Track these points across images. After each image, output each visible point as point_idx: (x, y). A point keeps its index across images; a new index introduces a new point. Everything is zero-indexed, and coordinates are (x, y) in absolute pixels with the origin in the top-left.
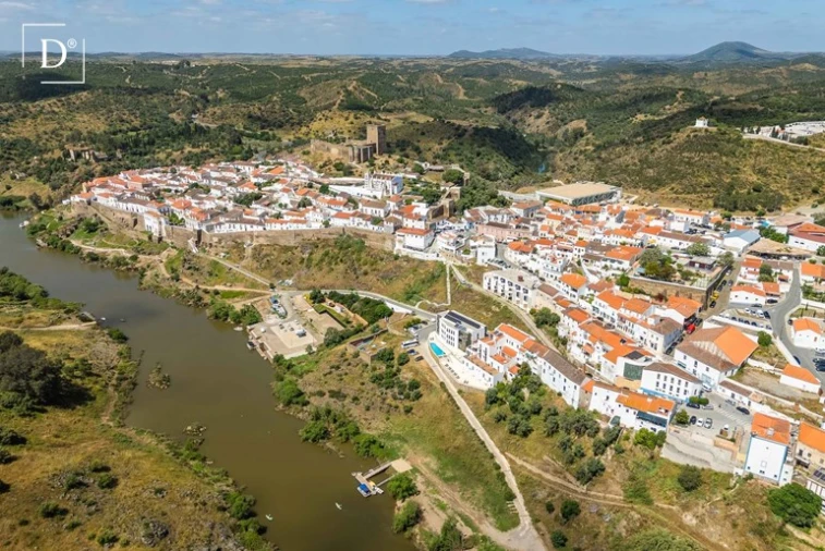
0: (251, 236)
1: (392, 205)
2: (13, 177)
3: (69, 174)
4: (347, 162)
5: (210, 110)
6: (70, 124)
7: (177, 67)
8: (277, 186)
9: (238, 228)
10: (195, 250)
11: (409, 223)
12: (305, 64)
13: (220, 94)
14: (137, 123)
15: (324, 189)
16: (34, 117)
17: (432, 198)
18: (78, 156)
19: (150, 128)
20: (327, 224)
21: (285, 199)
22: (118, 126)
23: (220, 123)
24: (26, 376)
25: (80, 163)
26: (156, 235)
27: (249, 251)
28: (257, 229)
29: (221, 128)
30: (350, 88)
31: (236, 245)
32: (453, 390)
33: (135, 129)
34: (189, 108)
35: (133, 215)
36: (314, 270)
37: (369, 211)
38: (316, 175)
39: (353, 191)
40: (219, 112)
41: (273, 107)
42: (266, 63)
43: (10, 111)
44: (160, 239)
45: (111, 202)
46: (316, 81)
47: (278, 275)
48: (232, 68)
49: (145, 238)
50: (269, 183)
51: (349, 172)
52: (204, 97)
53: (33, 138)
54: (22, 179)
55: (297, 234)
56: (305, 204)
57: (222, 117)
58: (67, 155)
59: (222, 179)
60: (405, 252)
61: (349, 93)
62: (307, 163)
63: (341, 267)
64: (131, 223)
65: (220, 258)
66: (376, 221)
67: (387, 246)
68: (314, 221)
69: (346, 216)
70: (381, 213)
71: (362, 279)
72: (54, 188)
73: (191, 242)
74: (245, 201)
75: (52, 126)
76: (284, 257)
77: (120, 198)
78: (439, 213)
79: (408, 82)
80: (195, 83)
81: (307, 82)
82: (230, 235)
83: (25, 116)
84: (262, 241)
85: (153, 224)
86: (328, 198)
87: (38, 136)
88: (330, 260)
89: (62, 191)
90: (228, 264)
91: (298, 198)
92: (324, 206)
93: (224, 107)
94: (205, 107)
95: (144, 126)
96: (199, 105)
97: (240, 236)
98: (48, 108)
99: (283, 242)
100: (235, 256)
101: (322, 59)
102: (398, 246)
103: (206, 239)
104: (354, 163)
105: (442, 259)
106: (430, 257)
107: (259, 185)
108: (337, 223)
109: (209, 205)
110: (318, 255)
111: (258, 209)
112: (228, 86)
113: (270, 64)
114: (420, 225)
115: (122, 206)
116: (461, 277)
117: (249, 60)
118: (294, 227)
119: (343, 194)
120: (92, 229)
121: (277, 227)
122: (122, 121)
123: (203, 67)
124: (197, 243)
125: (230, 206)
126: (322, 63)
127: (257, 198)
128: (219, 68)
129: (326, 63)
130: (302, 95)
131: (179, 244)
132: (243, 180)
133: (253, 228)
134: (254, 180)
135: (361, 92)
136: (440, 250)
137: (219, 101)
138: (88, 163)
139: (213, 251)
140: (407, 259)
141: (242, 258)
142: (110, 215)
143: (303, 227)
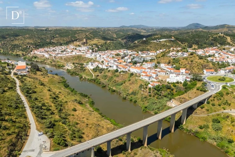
0: (64, 56)
1: (86, 51)
2: (17, 51)
3: (28, 50)
4: (80, 45)
5: (55, 39)
6: (26, 41)
7: (46, 30)
8: (68, 49)
9: (61, 55)
10: (54, 59)
11: (88, 53)
12: (78, 29)
13: (57, 36)
14: (39, 41)
15: (76, 49)
16: (18, 40)
17: (93, 49)
18: (30, 47)
19: (42, 42)
20: (76, 54)
21: (69, 51)
22: (36, 42)
23: (57, 41)
24: (35, 67)
25: (30, 48)
26: (47, 58)
27: (63, 59)
28: (65, 55)
29: (58, 42)
30: (87, 34)
31: (61, 58)
32: (90, 70)
33: (39, 43)
34: (50, 38)
35: (43, 55)
36: (74, 61)
37: (83, 52)
38: (74, 47)
39: (80, 49)
40: (57, 39)
41: (69, 38)
42: (68, 29)
43: (13, 39)
44: (48, 58)
45: (39, 53)
46: (79, 33)
47: (68, 62)
48: (60, 30)
49: (45, 58)
50: (67, 49)
51: (80, 46)
52: (53, 36)
53: (18, 44)
54: (18, 51)
55: (71, 56)
56: (72, 51)
57: (58, 40)
58: (27, 47)
59: (59, 49)
60: (87, 57)
61: (86, 35)
62: (73, 45)
63: (78, 60)
64: (43, 56)
65: (59, 60)
66: (83, 53)
67: (85, 56)
68: (74, 53)
69: (79, 52)
70: (84, 52)
71: (81, 61)
72: (26, 52)
73: (54, 58)
74: (62, 52)
75: (22, 42)
76: (69, 59)
77: (40, 52)
78: (93, 51)
79: (103, 33)
80: (51, 33)
81: (78, 33)
82: (60, 56)
83: (16, 40)
84: (65, 57)
85: (47, 56)
86: (76, 50)
87: (19, 44)
88: (76, 59)
89: (27, 53)
90: (60, 61)
91: (71, 51)
92: (76, 51)
93: (58, 38)
94: (54, 38)
95: (41, 42)
96: (52, 38)
97: (62, 56)
98: (20, 38)
99: (69, 57)
100: (61, 60)
101: (84, 28)
102: (86, 56)
103: (56, 57)
104: (81, 45)
105: (93, 58)
106: (91, 57)
107: (65, 49)
108: (77, 54)
109: (56, 53)
110: (74, 58)
111: (65, 53)
112: (59, 34)
113: (69, 29)
114: (90, 53)
115: (41, 54)
116: (94, 59)
117: (64, 28)
118: (70, 54)
119: (79, 50)
120: (35, 58)
121: (68, 55)
122: (36, 41)
123: (53, 30)
124: (55, 58)
125: (60, 52)
126: (83, 29)
127: (65, 51)
128: (56, 30)
129: (84, 29)
130: (76, 36)
131: (51, 59)
132: (62, 49)
133: (64, 55)
134: (64, 48)
135: (89, 35)
136: (93, 56)
137: (57, 37)
138: (32, 48)
139: (57, 59)
140: (87, 58)
141: (62, 60)
142: (38, 55)
143: (72, 54)
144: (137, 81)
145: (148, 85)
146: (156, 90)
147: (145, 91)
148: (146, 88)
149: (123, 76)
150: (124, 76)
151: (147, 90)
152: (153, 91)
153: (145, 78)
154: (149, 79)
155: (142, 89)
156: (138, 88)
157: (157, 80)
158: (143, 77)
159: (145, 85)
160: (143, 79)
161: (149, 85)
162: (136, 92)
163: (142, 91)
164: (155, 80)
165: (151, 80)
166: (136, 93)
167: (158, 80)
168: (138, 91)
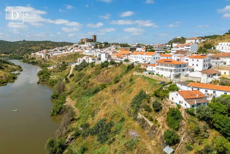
9: (57, 54)
21: (69, 49)
31: (56, 57)
51: (83, 43)
55: (67, 54)
68: (72, 51)
74: (61, 50)
84: (60, 56)
102: (84, 53)
114: (90, 49)
119: (79, 47)
120: (33, 59)
121: (64, 53)
124: (48, 57)
127: (64, 49)
139: (51, 59)
143: (69, 52)
144: (134, 81)
145: (165, 96)
146: (213, 127)
147: (151, 124)
148: (158, 109)
149: (108, 72)
150: (110, 73)
151: (161, 119)
152: (197, 133)
153: (161, 73)
154: (178, 76)
155: (140, 116)
156: (128, 106)
157: (210, 80)
158: (154, 69)
159: (156, 95)
160: (154, 77)
161: (172, 95)
162: (111, 125)
163: (136, 124)
164: (205, 79)
165: (183, 78)
166: (113, 129)
167: (217, 77)
168: (123, 120)
